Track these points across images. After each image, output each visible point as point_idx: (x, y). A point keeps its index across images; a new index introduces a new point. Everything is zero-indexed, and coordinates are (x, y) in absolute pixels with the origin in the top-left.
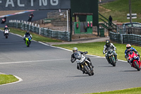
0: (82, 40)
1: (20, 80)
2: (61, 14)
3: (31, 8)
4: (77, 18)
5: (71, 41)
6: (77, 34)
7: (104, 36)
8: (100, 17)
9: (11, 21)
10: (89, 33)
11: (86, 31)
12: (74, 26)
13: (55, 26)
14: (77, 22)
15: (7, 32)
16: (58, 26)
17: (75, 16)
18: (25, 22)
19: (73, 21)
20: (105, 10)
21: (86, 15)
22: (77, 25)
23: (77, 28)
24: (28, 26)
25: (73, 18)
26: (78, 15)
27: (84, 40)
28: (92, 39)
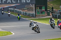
0: (40, 17)
1: (14, 34)
2: (31, 6)
3: (18, 3)
4: (38, 8)
5: (35, 17)
6: (38, 15)
7: (50, 15)
8: (48, 7)
9: (9, 9)
10: (43, 14)
11: (42, 13)
12: (37, 11)
13: (28, 11)
14: (38, 9)
15: (9, 14)
16: (30, 11)
17: (37, 7)
18: (16, 9)
19: (36, 9)
20: (50, 4)
21: (42, 6)
22: (38, 11)
23: (38, 12)
24: (17, 11)
25: (36, 8)
26: (39, 6)
27: (41, 17)
28: (44, 17)
